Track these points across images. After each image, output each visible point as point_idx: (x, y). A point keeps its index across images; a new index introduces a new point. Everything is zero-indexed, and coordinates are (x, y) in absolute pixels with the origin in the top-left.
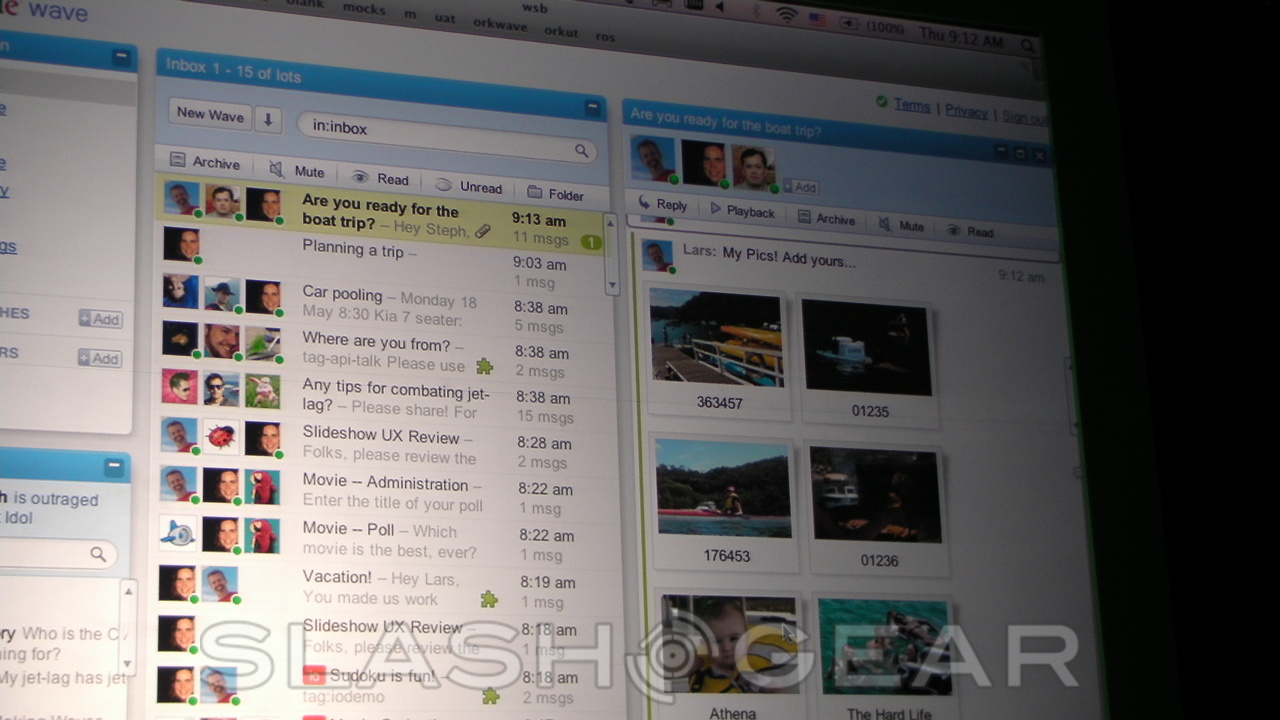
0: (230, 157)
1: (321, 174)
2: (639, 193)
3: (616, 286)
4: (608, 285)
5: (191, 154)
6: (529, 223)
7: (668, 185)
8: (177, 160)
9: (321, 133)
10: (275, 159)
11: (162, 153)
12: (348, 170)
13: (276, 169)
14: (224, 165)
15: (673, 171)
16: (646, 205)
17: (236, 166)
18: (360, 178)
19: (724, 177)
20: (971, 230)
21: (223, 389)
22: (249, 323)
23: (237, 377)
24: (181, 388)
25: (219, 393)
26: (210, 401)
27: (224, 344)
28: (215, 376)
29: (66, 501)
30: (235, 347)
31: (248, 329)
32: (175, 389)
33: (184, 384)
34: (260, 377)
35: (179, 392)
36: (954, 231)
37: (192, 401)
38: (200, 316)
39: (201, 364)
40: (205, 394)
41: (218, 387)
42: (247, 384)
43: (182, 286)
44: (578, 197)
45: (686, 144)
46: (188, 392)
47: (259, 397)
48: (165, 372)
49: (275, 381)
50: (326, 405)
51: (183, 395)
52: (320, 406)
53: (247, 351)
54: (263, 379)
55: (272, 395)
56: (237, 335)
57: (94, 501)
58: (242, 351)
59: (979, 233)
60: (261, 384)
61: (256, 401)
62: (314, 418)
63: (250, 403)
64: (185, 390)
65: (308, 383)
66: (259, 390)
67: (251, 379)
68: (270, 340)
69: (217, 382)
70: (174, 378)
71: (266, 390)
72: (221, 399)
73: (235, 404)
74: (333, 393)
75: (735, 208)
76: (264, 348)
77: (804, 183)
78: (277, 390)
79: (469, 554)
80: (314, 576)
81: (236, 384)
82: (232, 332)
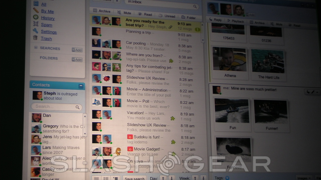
0: (108, 10)
1: (130, 13)
2: (210, 17)
3: (204, 41)
4: (202, 41)
5: (98, 9)
6: (182, 25)
7: (217, 15)
8: (95, 11)
9: (130, 3)
10: (119, 10)
11: (91, 9)
12: (137, 12)
13: (119, 12)
14: (106, 12)
15: (218, 11)
16: (211, 20)
17: (109, 12)
18: (140, 14)
19: (231, 13)
20: (294, 25)
21: (107, 67)
22: (113, 51)
23: (110, 64)
24: (97, 67)
25: (106, 68)
26: (104, 70)
27: (107, 56)
28: (105, 64)
29: (70, 94)
30: (110, 57)
31: (113, 52)
32: (95, 67)
33: (97, 66)
34: (116, 64)
35: (96, 68)
36: (290, 25)
37: (100, 70)
38: (101, 49)
39: (102, 61)
40: (103, 68)
41: (106, 66)
42: (113, 66)
43: (96, 42)
44: (194, 18)
45: (221, 4)
46: (98, 68)
47: (116, 69)
48: (93, 63)
49: (120, 65)
50: (132, 71)
51: (97, 69)
52: (131, 71)
53: (113, 57)
54: (117, 65)
55: (119, 68)
56: (110, 54)
57: (76, 94)
58: (111, 58)
59: (296, 26)
60: (116, 66)
61: (115, 70)
62: (129, 74)
63: (113, 70)
64: (98, 67)
65: (128, 65)
66: (115, 67)
67: (113, 64)
68: (118, 55)
69: (105, 65)
70: (95, 64)
71: (117, 67)
72: (106, 69)
73: (110, 71)
74: (134, 68)
75: (234, 20)
76: (117, 57)
77: (251, 14)
78: (120, 67)
79: (167, 107)
80: (130, 113)
81: (110, 66)
82: (109, 53)
